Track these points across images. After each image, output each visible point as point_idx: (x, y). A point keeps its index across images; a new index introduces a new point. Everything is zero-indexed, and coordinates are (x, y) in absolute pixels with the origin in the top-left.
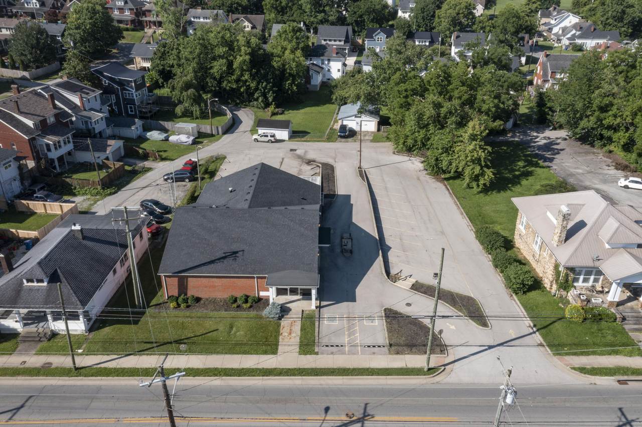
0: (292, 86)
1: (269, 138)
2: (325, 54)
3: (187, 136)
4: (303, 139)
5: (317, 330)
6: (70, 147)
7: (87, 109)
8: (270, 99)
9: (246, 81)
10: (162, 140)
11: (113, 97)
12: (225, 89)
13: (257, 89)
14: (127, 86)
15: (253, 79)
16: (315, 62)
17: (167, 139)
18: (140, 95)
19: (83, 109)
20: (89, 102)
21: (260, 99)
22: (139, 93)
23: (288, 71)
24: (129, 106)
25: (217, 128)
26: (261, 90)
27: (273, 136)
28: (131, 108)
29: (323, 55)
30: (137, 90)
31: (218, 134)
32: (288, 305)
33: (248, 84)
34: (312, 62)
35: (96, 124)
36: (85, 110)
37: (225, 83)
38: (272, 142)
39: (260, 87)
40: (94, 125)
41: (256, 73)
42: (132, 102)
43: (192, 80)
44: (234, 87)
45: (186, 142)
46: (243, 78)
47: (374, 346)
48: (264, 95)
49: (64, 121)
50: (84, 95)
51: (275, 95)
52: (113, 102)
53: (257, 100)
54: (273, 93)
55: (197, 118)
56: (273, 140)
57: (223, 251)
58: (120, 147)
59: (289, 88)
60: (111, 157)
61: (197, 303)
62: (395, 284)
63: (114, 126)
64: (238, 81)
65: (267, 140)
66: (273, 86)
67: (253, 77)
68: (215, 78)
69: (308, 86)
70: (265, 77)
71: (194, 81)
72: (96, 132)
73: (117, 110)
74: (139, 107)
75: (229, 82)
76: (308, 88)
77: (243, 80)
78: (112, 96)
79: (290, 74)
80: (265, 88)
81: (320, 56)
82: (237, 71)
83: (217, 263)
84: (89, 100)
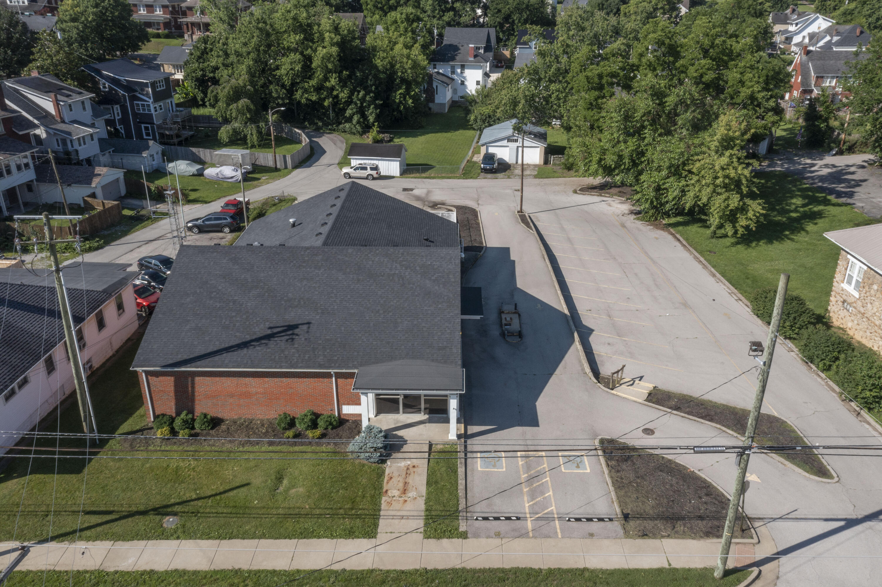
0: (405, 99)
1: (369, 172)
2: (457, 58)
3: (233, 168)
4: (424, 175)
5: (461, 482)
6: (30, 175)
7: (67, 121)
8: (371, 119)
9: (333, 89)
10: (193, 175)
11: (117, 108)
12: (299, 103)
13: (349, 102)
14: (140, 93)
15: (344, 86)
16: (441, 71)
17: (200, 174)
18: (161, 109)
19: (59, 120)
20: (71, 110)
21: (356, 118)
22: (160, 106)
23: (400, 74)
24: (143, 126)
25: (285, 157)
26: (356, 104)
27: (375, 168)
28: (147, 128)
29: (453, 59)
30: (156, 100)
31: (286, 167)
32: (400, 433)
33: (335, 93)
34: (436, 70)
35: (80, 145)
36: (63, 122)
37: (300, 92)
38: (374, 179)
39: (354, 98)
40: (76, 146)
41: (349, 77)
42: (148, 119)
43: (245, 86)
44: (314, 98)
45: (232, 178)
46: (328, 84)
47: (589, 520)
48: (362, 112)
49: (21, 133)
50: (59, 97)
51: (378, 111)
52: (117, 118)
53: (349, 120)
54: (376, 108)
55: (253, 146)
56: (375, 176)
57: (267, 324)
58: (117, 180)
59: (401, 102)
60: (99, 192)
61: (212, 428)
62: (612, 392)
63: (113, 151)
64: (319, 89)
65: (366, 175)
66: (375, 98)
67: (343, 82)
68: (283, 86)
69: (431, 105)
70: (362, 84)
71: (249, 87)
72: (81, 158)
73: (123, 132)
74: (159, 127)
75: (306, 91)
76: (430, 109)
77: (327, 87)
78: (115, 107)
79: (403, 80)
80: (363, 100)
81: (448, 61)
82: (319, 73)
83: (255, 346)
84: (70, 106)
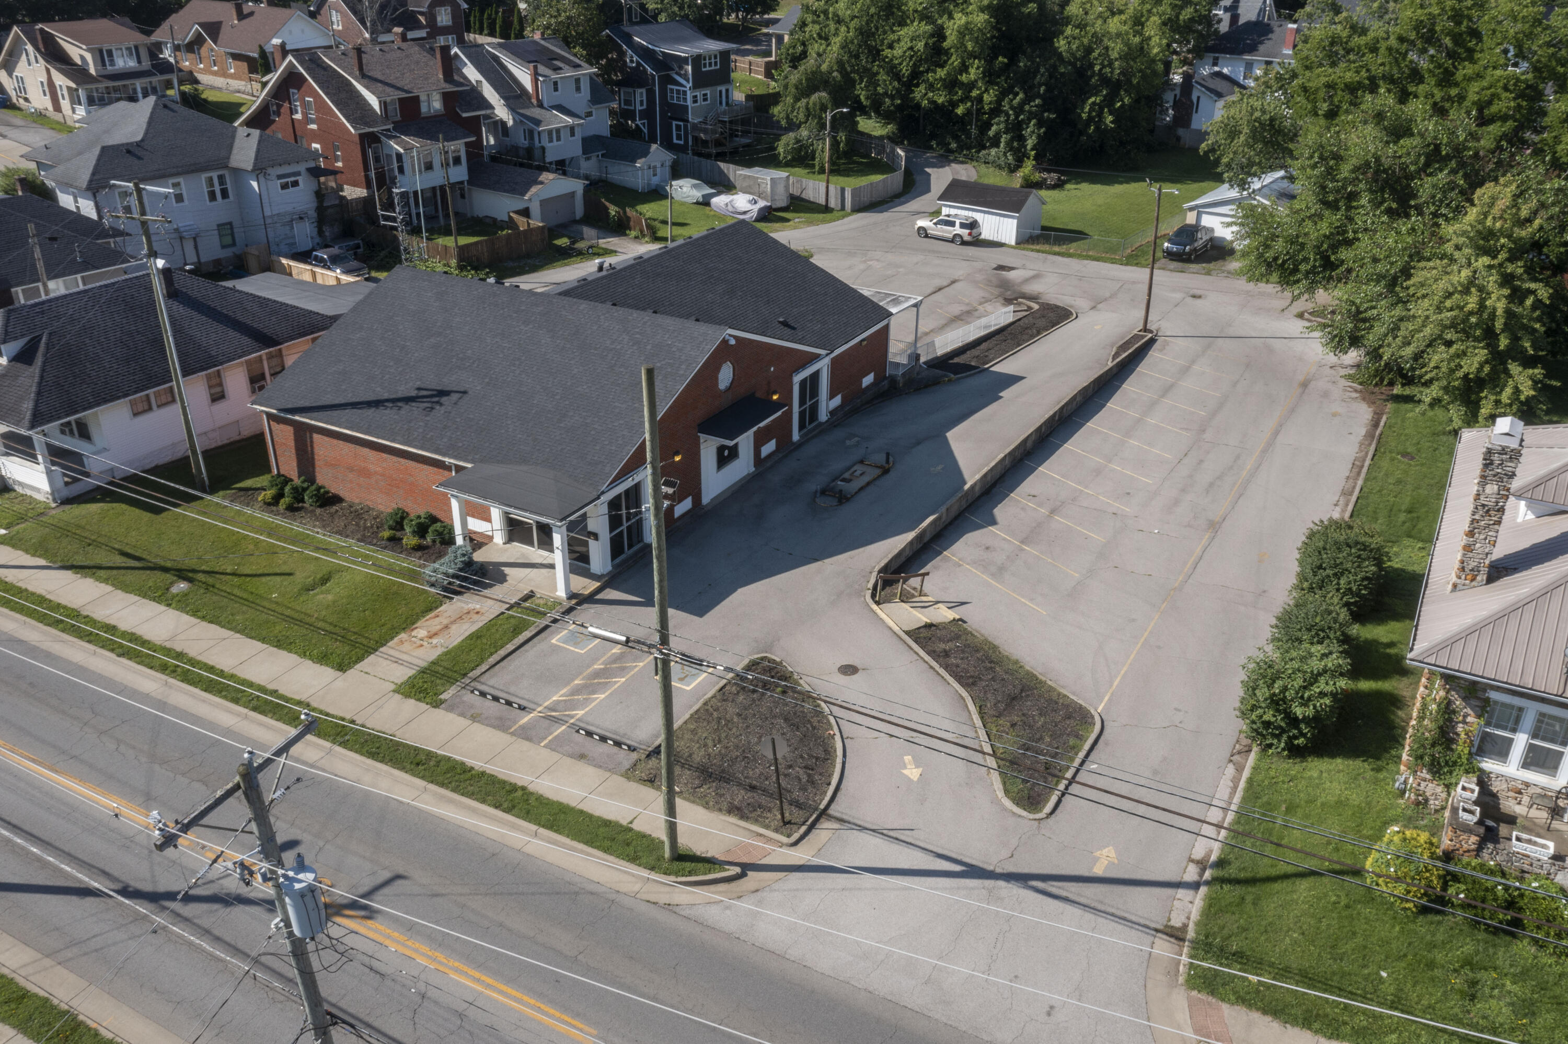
0: (1100, 114)
1: (957, 230)
2: (1262, 48)
3: (751, 197)
4: (1056, 249)
5: (510, 647)
6: (460, 173)
7: (545, 105)
8: (1030, 143)
9: (972, 85)
10: (698, 203)
11: (640, 95)
12: (918, 106)
13: (996, 111)
14: (677, 74)
15: (990, 83)
16: (1225, 71)
17: (705, 202)
18: (705, 100)
19: (534, 101)
20: (556, 89)
21: (1004, 139)
22: (705, 95)
23: (1097, 68)
24: (674, 123)
25: (843, 190)
26: (1008, 115)
27: (972, 225)
28: (678, 127)
29: (1252, 49)
30: (696, 86)
31: (843, 208)
32: (507, 570)
33: (975, 93)
34: (1216, 69)
35: (551, 141)
36: (540, 105)
37: (922, 88)
38: (964, 243)
39: (1006, 106)
40: (545, 142)
41: (1006, 68)
42: (680, 112)
43: (830, 72)
44: (940, 100)
45: (745, 213)
46: (964, 78)
48: (1016, 130)
49: (465, 115)
50: (542, 69)
51: (1042, 130)
52: (639, 108)
53: (995, 143)
54: (1039, 125)
56: (967, 238)
57: (418, 384)
58: (572, 195)
59: (1090, 119)
60: (535, 209)
61: (321, 506)
62: (874, 607)
63: (603, 155)
64: (951, 84)
65: (951, 236)
66: (1044, 107)
67: (990, 76)
68: (897, 76)
69: (1181, 132)
70: (1026, 81)
71: (835, 74)
72: (548, 160)
73: (646, 131)
74: (695, 126)
75: (931, 87)
76: (1178, 139)
77: (963, 84)
78: (639, 91)
79: (1105, 81)
80: (1019, 110)
81: (1242, 53)
82: (954, 58)
83: (386, 407)
84: (556, 83)
